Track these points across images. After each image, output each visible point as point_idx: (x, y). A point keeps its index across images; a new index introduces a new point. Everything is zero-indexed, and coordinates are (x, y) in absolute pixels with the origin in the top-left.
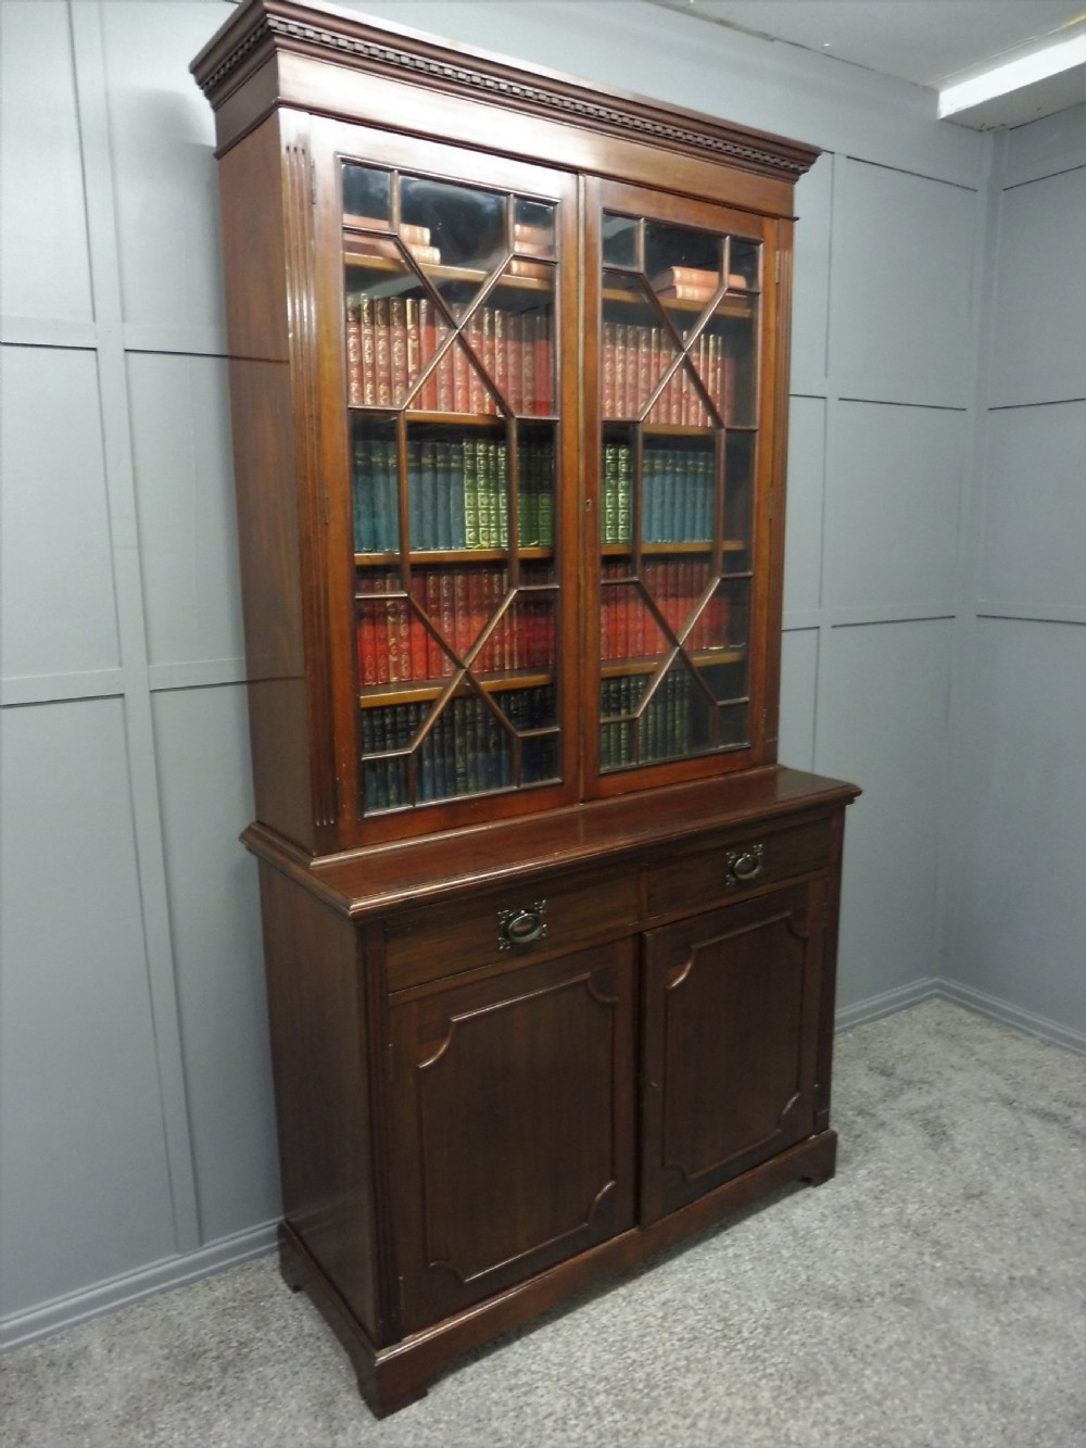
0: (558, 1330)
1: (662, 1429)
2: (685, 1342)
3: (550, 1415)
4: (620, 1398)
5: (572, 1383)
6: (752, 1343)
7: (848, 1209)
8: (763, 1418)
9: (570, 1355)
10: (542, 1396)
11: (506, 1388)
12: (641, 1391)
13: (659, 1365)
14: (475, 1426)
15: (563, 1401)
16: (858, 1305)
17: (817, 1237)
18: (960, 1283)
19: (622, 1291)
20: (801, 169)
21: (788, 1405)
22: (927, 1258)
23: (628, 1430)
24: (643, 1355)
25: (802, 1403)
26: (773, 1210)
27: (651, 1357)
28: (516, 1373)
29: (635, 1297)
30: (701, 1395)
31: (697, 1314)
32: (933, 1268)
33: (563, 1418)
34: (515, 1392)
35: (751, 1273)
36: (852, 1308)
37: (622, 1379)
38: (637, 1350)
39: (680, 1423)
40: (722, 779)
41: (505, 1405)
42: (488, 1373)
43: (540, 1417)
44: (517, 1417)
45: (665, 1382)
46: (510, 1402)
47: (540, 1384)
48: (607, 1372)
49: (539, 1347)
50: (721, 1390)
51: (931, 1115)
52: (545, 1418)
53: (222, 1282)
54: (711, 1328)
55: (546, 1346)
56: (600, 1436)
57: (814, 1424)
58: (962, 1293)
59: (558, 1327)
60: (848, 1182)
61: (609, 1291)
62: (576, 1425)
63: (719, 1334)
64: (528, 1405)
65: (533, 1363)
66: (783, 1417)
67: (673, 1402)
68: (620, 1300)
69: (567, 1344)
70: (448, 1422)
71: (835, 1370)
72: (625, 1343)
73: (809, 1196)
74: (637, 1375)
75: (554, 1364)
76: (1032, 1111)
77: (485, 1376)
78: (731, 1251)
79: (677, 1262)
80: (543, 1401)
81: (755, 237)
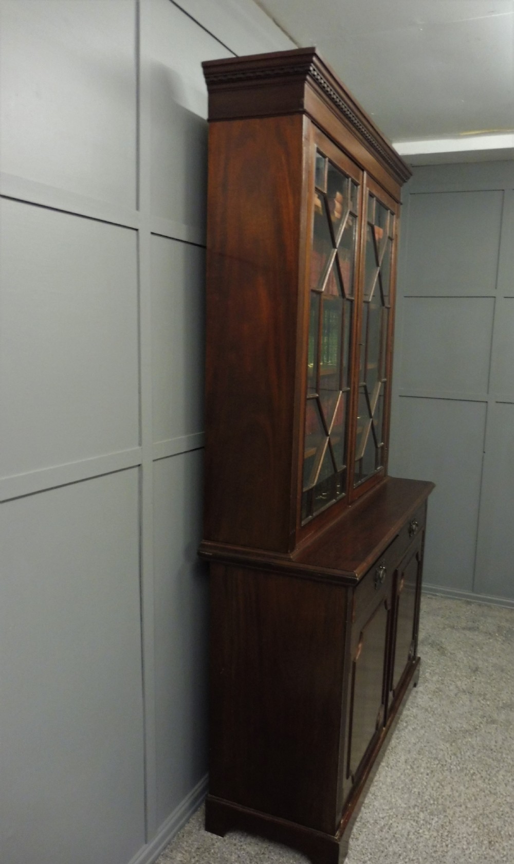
1: (457, 815)
2: (430, 775)
3: (409, 832)
4: (429, 811)
5: (403, 814)
6: (455, 763)
7: (437, 692)
8: (487, 792)
9: (391, 802)
10: (397, 827)
11: (379, 831)
12: (434, 804)
13: (430, 789)
14: (383, 854)
15: (408, 824)
16: (477, 731)
17: (436, 709)
18: (502, 707)
19: (383, 764)
21: (490, 782)
22: (482, 702)
23: (445, 823)
24: (419, 788)
25: (495, 779)
26: (408, 704)
27: (424, 787)
28: (376, 822)
29: (391, 764)
30: (457, 794)
31: (423, 761)
32: (488, 705)
33: (416, 832)
34: (384, 830)
35: (426, 734)
36: (476, 733)
37: (422, 803)
38: (415, 787)
39: (461, 809)
41: (386, 839)
42: (363, 828)
43: (406, 836)
44: (396, 841)
45: (439, 795)
46: (387, 836)
47: (391, 822)
48: (413, 803)
49: (374, 806)
50: (462, 788)
52: (408, 835)
54: (435, 764)
55: (376, 804)
56: (438, 831)
57: (506, 785)
58: (506, 711)
59: (373, 792)
60: (426, 680)
62: (424, 832)
63: (439, 766)
64: (396, 833)
65: (379, 814)
66: (494, 788)
67: (450, 802)
68: (387, 768)
69: (384, 798)
70: (369, 860)
71: (493, 760)
72: (407, 786)
73: (417, 692)
74: (426, 798)
75: (388, 810)
76: (464, 629)
77: (364, 830)
78: (410, 728)
80: (400, 828)
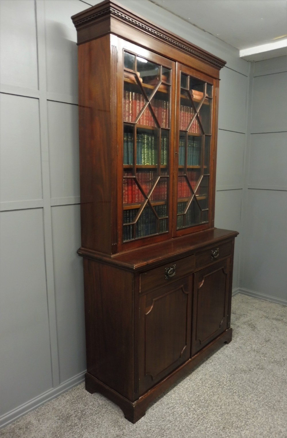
0: (175, 391)
1: (213, 411)
2: (210, 388)
3: (182, 413)
4: (199, 405)
5: (184, 404)
6: (227, 385)
7: (238, 348)
8: (237, 403)
9: (181, 397)
10: (178, 409)
11: (167, 408)
12: (204, 402)
13: (206, 395)
14: (162, 420)
15: (184, 409)
16: (250, 371)
17: (233, 357)
18: (272, 362)
19: (188, 378)
20: (222, 67)
21: (242, 398)
22: (262, 358)
23: (205, 413)
24: (200, 393)
25: (246, 397)
26: (219, 351)
27: (203, 393)
28: (168, 404)
29: (192, 379)
30: (220, 400)
31: (210, 381)
32: (265, 360)
33: (186, 413)
34: (170, 409)
35: (220, 368)
36: (249, 372)
37: (197, 400)
38: (198, 392)
39: (217, 408)
40: (203, 231)
41: (168, 413)
42: (160, 405)
43: (180, 414)
44: (173, 415)
45: (209, 399)
46: (170, 412)
47: (176, 405)
48: (193, 399)
49: (171, 396)
50: (224, 398)
51: (250, 323)
52: (181, 414)
53: (68, 395)
54: (216, 383)
55: (173, 396)
56: (198, 416)
57: (251, 402)
58: (274, 364)
59: (174, 390)
60: (236, 342)
61: (185, 379)
62: (190, 414)
63: (218, 384)
64: (175, 411)
65: (171, 401)
66: (242, 402)
67: (213, 403)
68: (189, 380)
69: (179, 394)
70: (154, 420)
71: (251, 388)
72: (194, 391)
73: (227, 347)
74: (201, 399)
75: (177, 400)
76: (273, 319)
77: (160, 406)
78: (213, 363)
79: (200, 368)
80: (179, 410)
81: (211, 83)
